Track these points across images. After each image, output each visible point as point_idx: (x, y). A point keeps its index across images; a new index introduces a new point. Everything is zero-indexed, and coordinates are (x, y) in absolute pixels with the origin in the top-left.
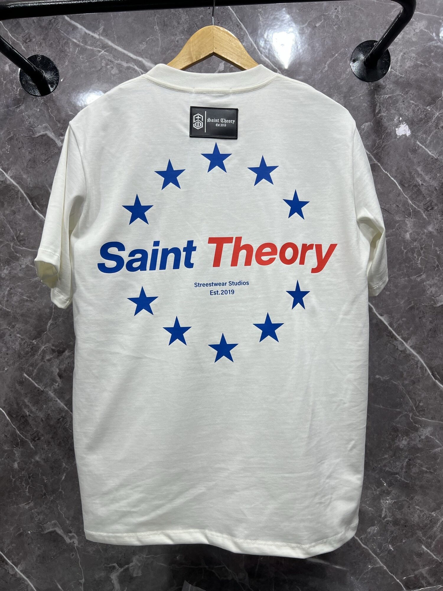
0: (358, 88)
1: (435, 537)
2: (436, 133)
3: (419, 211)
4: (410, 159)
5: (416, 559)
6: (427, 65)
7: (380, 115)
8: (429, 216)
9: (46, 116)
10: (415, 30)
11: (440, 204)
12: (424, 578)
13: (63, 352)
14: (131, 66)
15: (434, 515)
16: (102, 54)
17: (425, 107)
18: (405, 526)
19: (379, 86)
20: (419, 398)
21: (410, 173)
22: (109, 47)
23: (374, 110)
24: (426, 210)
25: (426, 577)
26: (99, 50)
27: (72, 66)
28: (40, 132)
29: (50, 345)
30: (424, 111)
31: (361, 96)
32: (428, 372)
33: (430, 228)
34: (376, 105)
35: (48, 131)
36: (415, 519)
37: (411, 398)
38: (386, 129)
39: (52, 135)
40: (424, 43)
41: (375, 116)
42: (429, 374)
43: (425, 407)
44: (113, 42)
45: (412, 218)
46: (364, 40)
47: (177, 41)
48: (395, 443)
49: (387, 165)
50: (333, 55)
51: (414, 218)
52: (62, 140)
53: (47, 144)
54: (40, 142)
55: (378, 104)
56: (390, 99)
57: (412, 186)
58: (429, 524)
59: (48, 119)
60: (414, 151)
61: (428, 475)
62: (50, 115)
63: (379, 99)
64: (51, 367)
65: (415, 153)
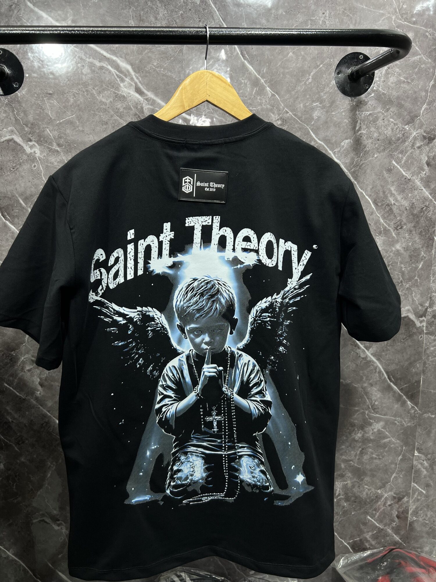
0: (341, 103)
1: (379, 509)
2: (411, 153)
3: (389, 229)
4: (385, 178)
5: (362, 527)
6: (410, 81)
7: (360, 132)
8: (398, 234)
9: (12, 118)
11: (409, 224)
12: (367, 541)
14: (105, 65)
15: (380, 492)
16: (71, 50)
17: (403, 126)
18: (355, 502)
19: (361, 102)
20: (375, 398)
21: (384, 192)
23: (354, 128)
24: (396, 228)
25: (369, 541)
28: (6, 136)
29: (30, 356)
30: (402, 130)
31: (342, 112)
32: (385, 376)
33: (398, 246)
34: (357, 122)
35: (15, 135)
36: (364, 495)
37: (368, 398)
38: (365, 147)
39: (20, 141)
40: (409, 58)
41: (355, 133)
42: (385, 378)
43: (380, 406)
45: (382, 237)
46: (350, 51)
48: (352, 436)
49: (363, 184)
50: (318, 66)
51: (385, 236)
52: (31, 146)
53: (14, 150)
54: (7, 148)
55: (359, 121)
56: (371, 116)
57: (385, 205)
58: (375, 499)
59: (14, 122)
60: (389, 171)
61: (377, 461)
62: (15, 118)
63: (361, 115)
64: (31, 377)
65: (391, 173)
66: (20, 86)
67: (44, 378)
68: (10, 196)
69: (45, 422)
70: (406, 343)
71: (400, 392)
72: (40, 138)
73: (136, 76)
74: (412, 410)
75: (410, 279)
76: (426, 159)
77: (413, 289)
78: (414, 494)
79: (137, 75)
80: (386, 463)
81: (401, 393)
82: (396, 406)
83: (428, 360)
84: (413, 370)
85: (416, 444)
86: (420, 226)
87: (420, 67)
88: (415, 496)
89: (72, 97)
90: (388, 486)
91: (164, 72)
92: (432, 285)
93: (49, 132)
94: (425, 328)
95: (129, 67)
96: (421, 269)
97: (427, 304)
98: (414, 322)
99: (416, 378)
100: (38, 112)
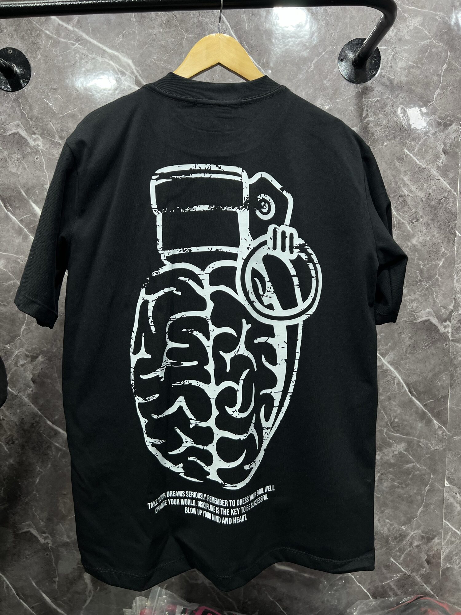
0: (345, 90)
1: (404, 551)
2: (425, 140)
3: (403, 222)
4: (397, 167)
5: (384, 570)
6: (420, 66)
7: (367, 120)
8: (414, 228)
9: (18, 112)
10: (409, 28)
11: (426, 216)
12: (391, 589)
13: (37, 357)
14: (107, 61)
15: (404, 529)
16: (76, 47)
19: (367, 88)
20: (395, 414)
21: (396, 183)
22: (83, 40)
23: (361, 115)
24: (411, 221)
25: (393, 589)
26: (73, 43)
27: (45, 60)
28: (12, 130)
29: (24, 350)
31: (347, 99)
32: (405, 388)
33: (414, 241)
34: (363, 109)
35: (20, 129)
36: (385, 531)
37: (386, 414)
38: (373, 135)
39: (25, 134)
40: (418, 42)
41: (361, 120)
42: (406, 390)
43: (401, 423)
44: (88, 34)
45: (395, 230)
46: (353, 37)
47: (155, 35)
50: (320, 54)
51: (398, 230)
52: (34, 139)
53: (19, 142)
54: (12, 141)
55: (366, 108)
56: (378, 103)
57: (397, 197)
58: (399, 537)
59: (20, 116)
60: (401, 159)
61: (399, 490)
62: (21, 112)
63: (367, 102)
64: (24, 372)
65: (403, 161)
66: (28, 83)
67: (37, 374)
68: (13, 188)
69: (36, 422)
70: (429, 351)
71: (423, 408)
72: (44, 131)
73: (136, 70)
74: (439, 430)
75: (430, 278)
76: (443, 147)
77: (433, 289)
78: (446, 534)
79: (138, 69)
80: (411, 494)
81: (425, 410)
82: (420, 425)
83: (456, 371)
84: (439, 382)
85: (447, 472)
86: (439, 218)
87: (431, 51)
88: (448, 537)
89: (75, 91)
90: (414, 523)
91: (163, 65)
92: (456, 285)
93: (52, 125)
94: (450, 334)
95: (130, 62)
96: (443, 266)
97: (451, 307)
98: (437, 327)
99: (442, 393)
100: (42, 106)
